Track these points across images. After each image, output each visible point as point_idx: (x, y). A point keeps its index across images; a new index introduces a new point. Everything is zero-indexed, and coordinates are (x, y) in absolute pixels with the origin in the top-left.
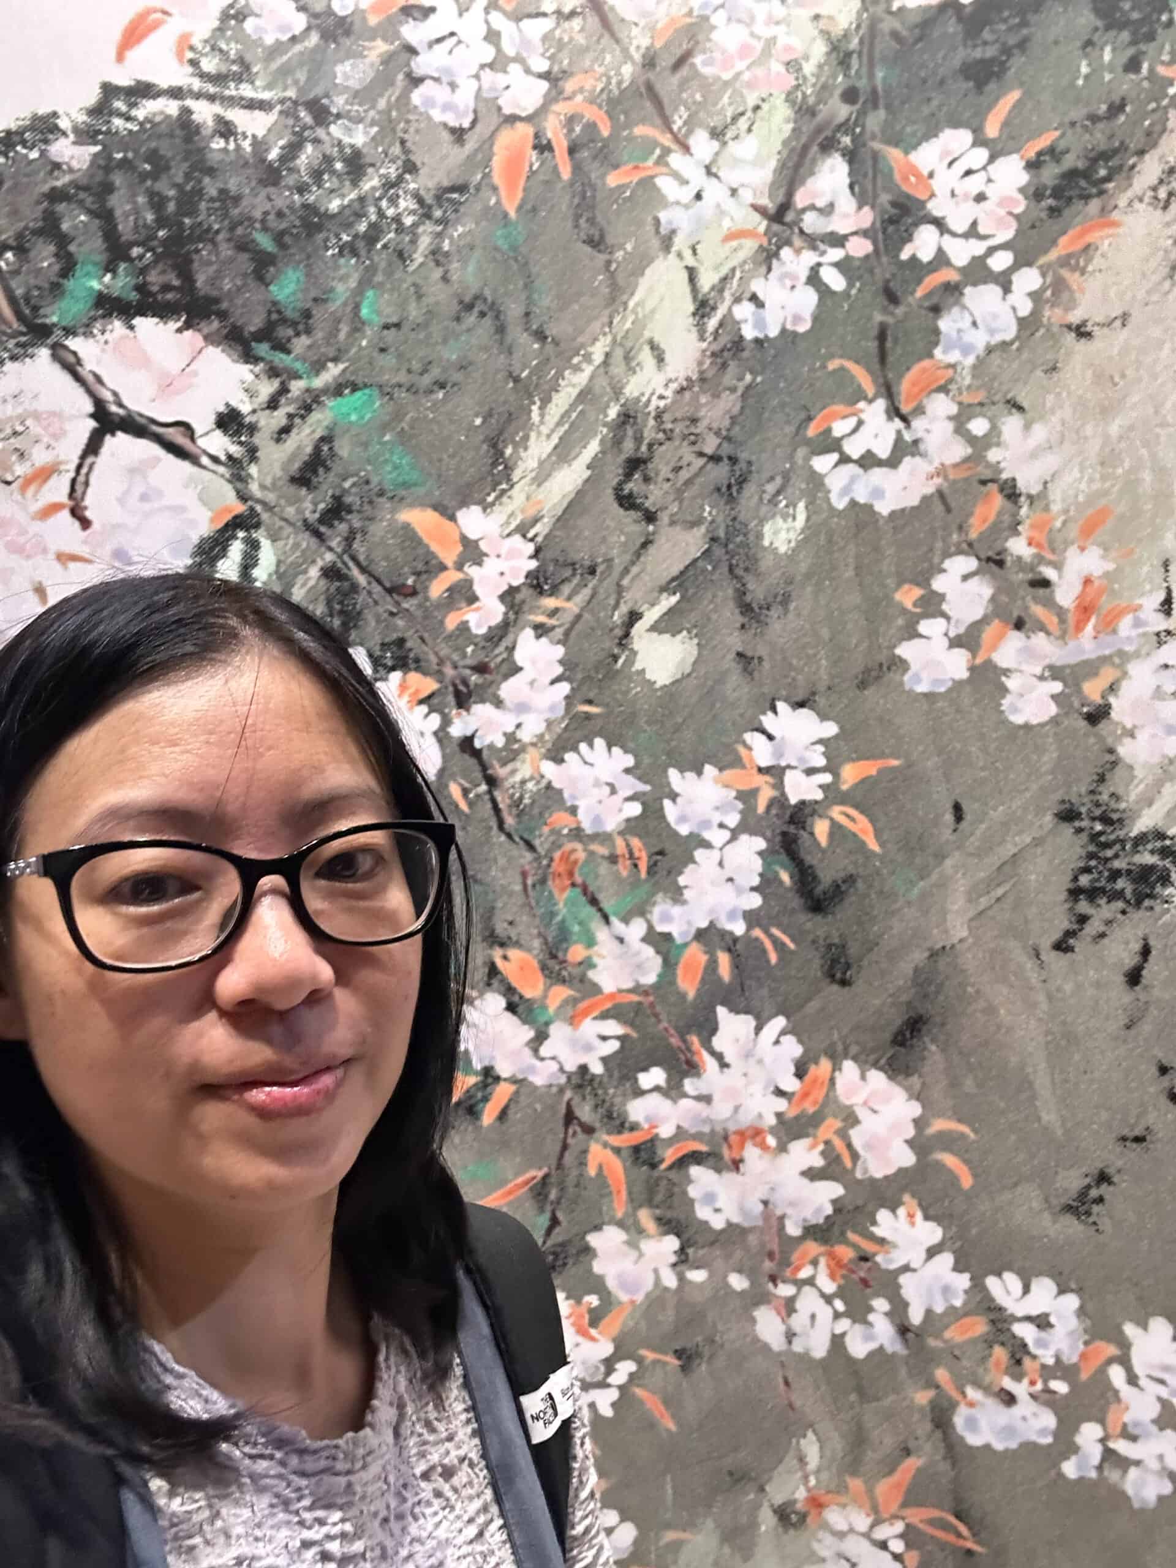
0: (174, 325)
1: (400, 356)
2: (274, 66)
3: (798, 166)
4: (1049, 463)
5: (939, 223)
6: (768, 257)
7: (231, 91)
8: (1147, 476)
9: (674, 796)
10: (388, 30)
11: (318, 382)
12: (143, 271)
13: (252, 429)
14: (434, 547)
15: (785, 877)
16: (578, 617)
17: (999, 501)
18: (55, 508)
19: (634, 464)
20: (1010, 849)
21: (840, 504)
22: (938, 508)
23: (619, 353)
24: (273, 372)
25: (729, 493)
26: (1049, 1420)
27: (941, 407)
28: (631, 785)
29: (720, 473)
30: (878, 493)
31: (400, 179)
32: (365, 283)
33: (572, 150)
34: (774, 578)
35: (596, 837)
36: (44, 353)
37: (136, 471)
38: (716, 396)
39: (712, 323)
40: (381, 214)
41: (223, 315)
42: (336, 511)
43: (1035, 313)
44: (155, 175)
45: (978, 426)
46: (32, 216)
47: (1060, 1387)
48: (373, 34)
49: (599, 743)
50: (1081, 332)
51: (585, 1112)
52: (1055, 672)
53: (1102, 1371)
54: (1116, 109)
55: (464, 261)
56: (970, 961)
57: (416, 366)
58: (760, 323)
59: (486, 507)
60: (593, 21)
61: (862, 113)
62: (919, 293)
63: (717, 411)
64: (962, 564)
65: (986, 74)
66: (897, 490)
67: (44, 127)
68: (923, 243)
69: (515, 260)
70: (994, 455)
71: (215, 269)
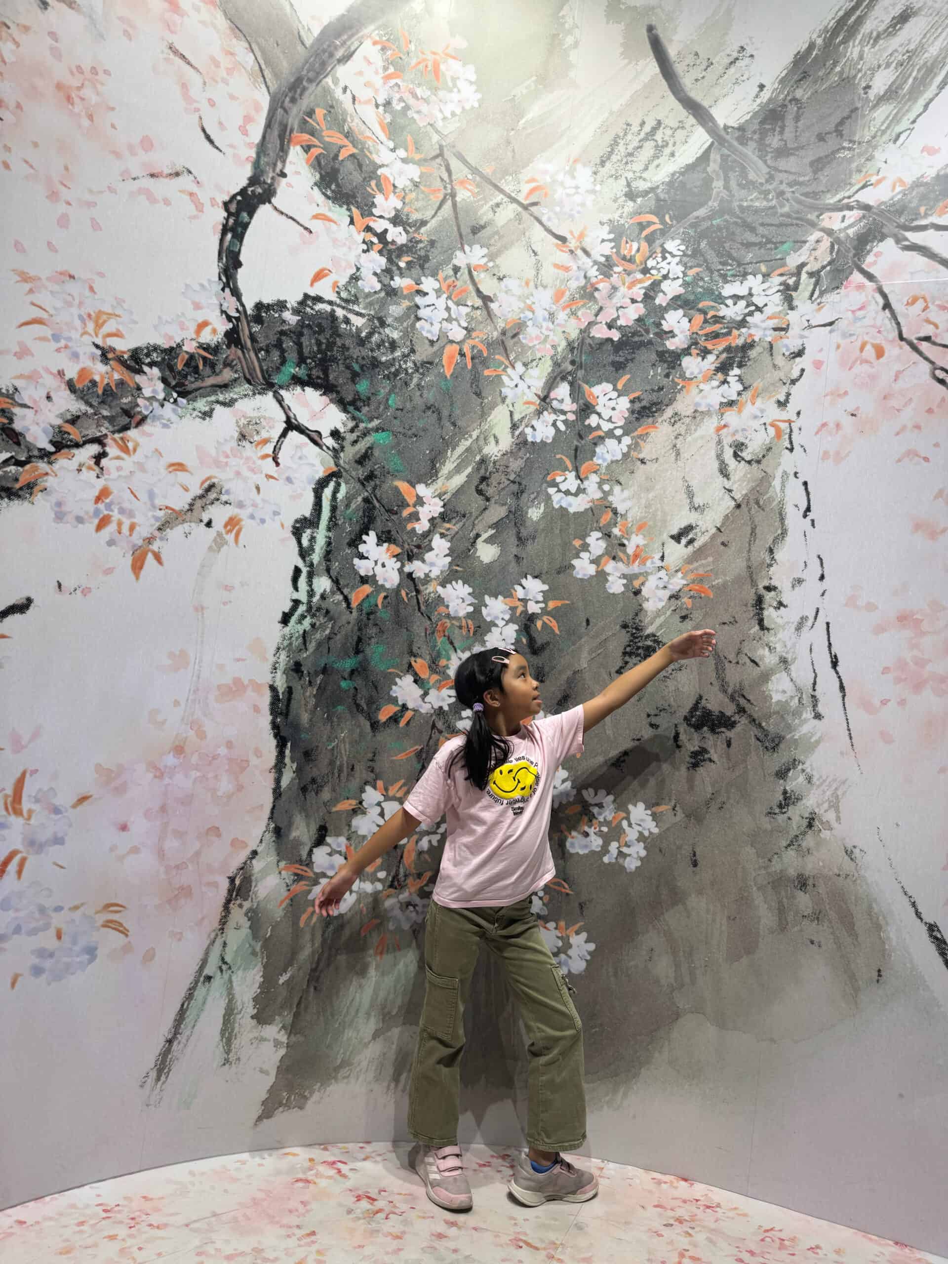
0: (319, 393)
1: (401, 421)
2: (368, 300)
3: (553, 383)
4: (628, 504)
5: (599, 414)
6: (539, 413)
7: (351, 306)
8: (659, 513)
9: (486, 606)
10: (410, 297)
11: (370, 425)
12: (310, 369)
13: (343, 439)
14: (406, 497)
15: (524, 640)
16: (457, 533)
17: (611, 514)
18: (267, 456)
19: (484, 479)
20: (603, 637)
21: (557, 506)
22: (590, 513)
23: (482, 437)
24: (354, 418)
25: (518, 495)
26: (600, 841)
27: (594, 478)
28: (470, 600)
29: (515, 488)
30: (570, 505)
31: (408, 355)
32: (392, 391)
33: (473, 358)
34: (531, 529)
35: (455, 618)
37: (298, 447)
38: (516, 459)
39: (517, 433)
40: (400, 366)
41: (338, 392)
42: (371, 476)
43: (628, 452)
44: (319, 333)
45: (606, 487)
46: (273, 339)
47: (605, 829)
48: (405, 297)
49: (460, 582)
50: (643, 461)
51: (440, 725)
52: (624, 576)
53: (620, 822)
54: (661, 389)
55: (429, 391)
56: (587, 675)
57: (407, 427)
58: (534, 436)
59: (427, 485)
60: (485, 312)
61: (577, 369)
62: (590, 437)
63: (516, 465)
64: (596, 535)
65: (619, 367)
66: (577, 505)
67: (281, 305)
68: (593, 420)
69: (448, 394)
70: (610, 498)
71: (337, 374)
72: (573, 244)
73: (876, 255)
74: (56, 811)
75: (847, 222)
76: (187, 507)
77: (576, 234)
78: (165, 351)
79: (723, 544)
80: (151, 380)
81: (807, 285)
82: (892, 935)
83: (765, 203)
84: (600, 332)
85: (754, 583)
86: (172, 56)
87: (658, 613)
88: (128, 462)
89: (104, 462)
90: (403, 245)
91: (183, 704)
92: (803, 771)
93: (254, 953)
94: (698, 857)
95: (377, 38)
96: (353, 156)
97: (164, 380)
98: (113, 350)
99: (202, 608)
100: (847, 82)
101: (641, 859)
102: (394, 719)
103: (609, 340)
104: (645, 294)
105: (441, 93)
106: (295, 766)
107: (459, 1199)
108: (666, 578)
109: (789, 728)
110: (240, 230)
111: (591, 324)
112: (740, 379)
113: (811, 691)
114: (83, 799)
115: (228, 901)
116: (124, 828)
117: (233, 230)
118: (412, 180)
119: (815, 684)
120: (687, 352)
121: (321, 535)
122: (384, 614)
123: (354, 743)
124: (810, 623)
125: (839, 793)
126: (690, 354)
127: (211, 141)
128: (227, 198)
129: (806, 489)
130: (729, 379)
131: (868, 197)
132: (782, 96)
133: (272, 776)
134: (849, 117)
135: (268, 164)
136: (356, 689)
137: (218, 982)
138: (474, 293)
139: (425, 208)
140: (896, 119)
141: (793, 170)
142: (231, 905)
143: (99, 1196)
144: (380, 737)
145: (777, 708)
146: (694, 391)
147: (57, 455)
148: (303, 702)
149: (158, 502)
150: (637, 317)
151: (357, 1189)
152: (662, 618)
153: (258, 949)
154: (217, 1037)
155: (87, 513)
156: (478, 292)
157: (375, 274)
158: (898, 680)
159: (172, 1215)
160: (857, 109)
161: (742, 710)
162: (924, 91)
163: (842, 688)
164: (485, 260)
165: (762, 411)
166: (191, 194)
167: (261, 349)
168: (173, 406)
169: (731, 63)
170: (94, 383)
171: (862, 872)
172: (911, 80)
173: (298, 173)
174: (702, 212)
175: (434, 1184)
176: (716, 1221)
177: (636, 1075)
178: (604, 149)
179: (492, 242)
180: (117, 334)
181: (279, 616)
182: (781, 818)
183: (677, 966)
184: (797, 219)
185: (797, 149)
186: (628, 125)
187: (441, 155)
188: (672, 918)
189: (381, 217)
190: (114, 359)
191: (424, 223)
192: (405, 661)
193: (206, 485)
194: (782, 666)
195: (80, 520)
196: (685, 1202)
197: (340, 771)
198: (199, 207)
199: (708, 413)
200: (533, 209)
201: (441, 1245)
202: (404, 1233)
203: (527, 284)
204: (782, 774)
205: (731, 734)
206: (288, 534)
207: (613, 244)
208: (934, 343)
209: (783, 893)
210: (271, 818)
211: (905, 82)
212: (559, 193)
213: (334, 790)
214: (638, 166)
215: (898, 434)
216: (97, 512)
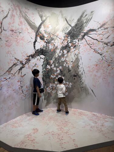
0: (42, 55)
3: (60, 51)
7: (44, 48)
8: (70, 60)
9: (57, 69)
14: (50, 62)
15: (60, 71)
16: (54, 64)
18: (39, 61)
19: (56, 59)
20: (67, 70)
23: (55, 56)
24: (45, 56)
31: (49, 51)
32: (48, 54)
33: (54, 50)
34: (60, 63)
36: (39, 56)
37: (41, 59)
42: (47, 61)
43: (67, 55)
44: (42, 50)
48: (48, 46)
49: (55, 67)
51: (55, 78)
52: (68, 65)
53: (69, 84)
54: (69, 50)
56: (66, 73)
58: (59, 55)
61: (62, 49)
63: (58, 58)
64: (65, 62)
66: (63, 60)
68: (64, 53)
69: (52, 53)
70: (66, 59)
73: (85, 37)
75: (83, 34)
77: (61, 38)
78: (31, 55)
79: (75, 62)
81: (80, 40)
83: (76, 33)
85: (77, 65)
86: (28, 33)
87: (71, 68)
89: (28, 64)
90: (47, 42)
92: (82, 79)
94: (75, 86)
95: (43, 25)
96: (42, 36)
98: (28, 56)
101: (71, 87)
102: (51, 78)
103: (65, 46)
105: (49, 28)
106: (44, 83)
108: (71, 65)
109: (81, 76)
118: (47, 36)
121: (44, 66)
123: (49, 81)
124: (82, 68)
125: (85, 81)
126: (71, 47)
127: (32, 38)
128: (34, 42)
129: (81, 57)
130: (74, 48)
132: (77, 23)
136: (48, 77)
138: (53, 45)
140: (86, 25)
141: (78, 30)
146: (72, 50)
147: (25, 64)
148: (44, 78)
149: (32, 66)
150: (67, 44)
157: (45, 45)
158: (88, 72)
160: (83, 24)
161: (77, 75)
163: (84, 73)
165: (77, 51)
167: (38, 53)
168: (32, 59)
169: (73, 20)
170: (27, 59)
171: (87, 86)
173: (38, 38)
174: (71, 34)
177: (72, 102)
178: (63, 30)
179: (54, 40)
181: (42, 72)
182: (81, 83)
183: (74, 94)
184: (79, 34)
186: (64, 27)
187: (49, 34)
189: (45, 40)
191: (49, 40)
192: (51, 74)
193: (35, 64)
194: (80, 71)
195: (28, 68)
196: (76, 110)
198: (32, 44)
200: (57, 36)
203: (58, 43)
207: (64, 38)
208: (90, 44)
209: (81, 88)
211: (87, 21)
213: (47, 84)
214: (66, 31)
215: (87, 52)
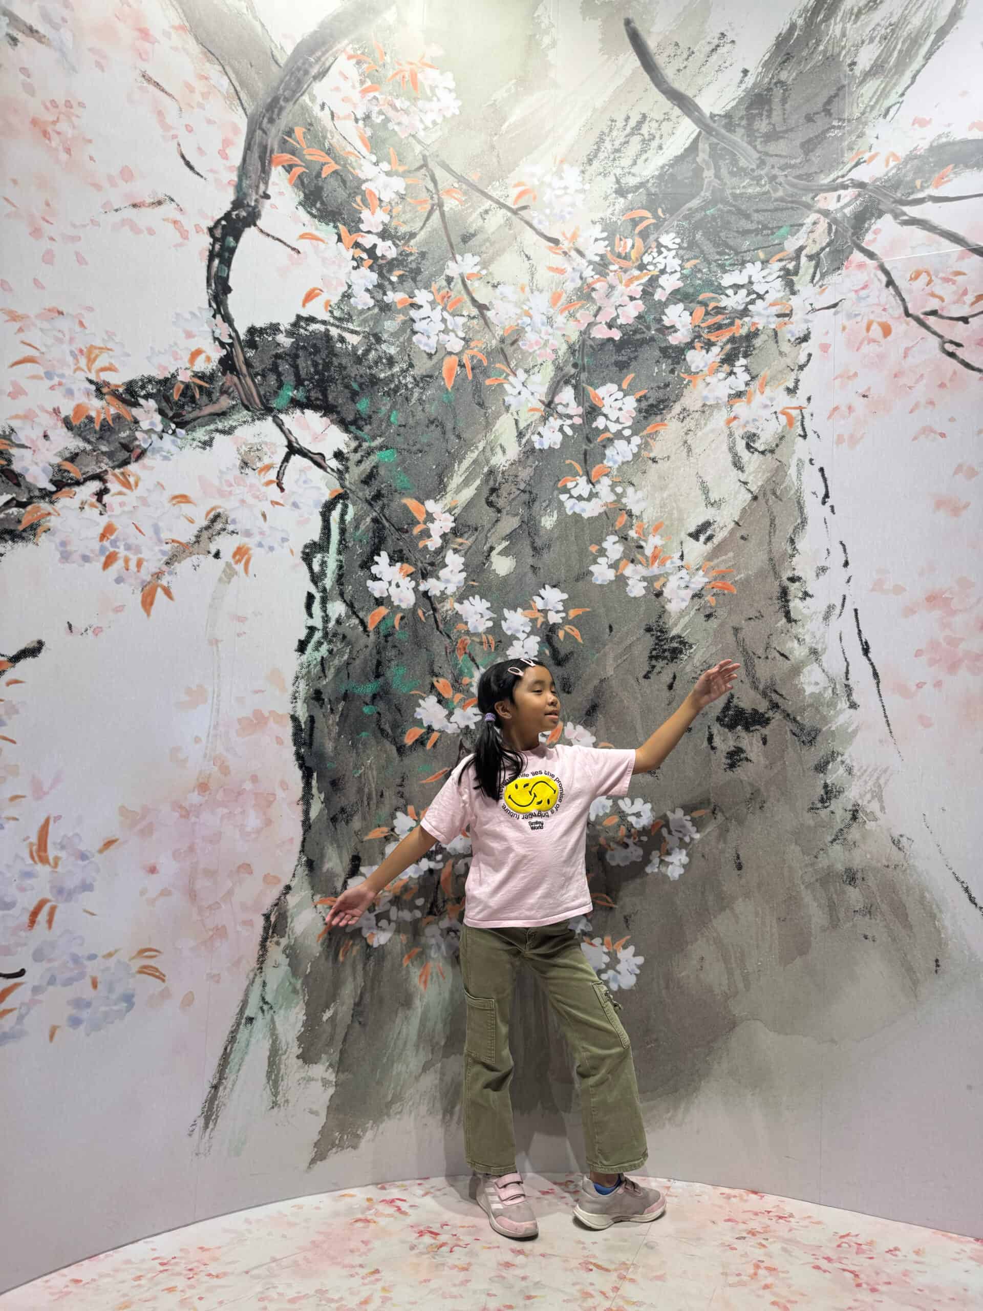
0: (319, 414)
1: (405, 438)
2: (361, 318)
3: (556, 388)
4: (643, 505)
5: (606, 416)
6: (545, 419)
7: (345, 325)
8: (675, 512)
9: (505, 620)
10: (404, 311)
11: (374, 444)
12: (309, 391)
13: (347, 459)
14: (416, 514)
15: (547, 652)
16: (470, 547)
17: (626, 517)
18: (271, 482)
19: (493, 490)
20: (629, 642)
21: (570, 513)
22: (605, 517)
23: (488, 448)
24: (356, 438)
25: (529, 504)
26: (640, 852)
27: (606, 481)
28: (489, 614)
29: (526, 497)
30: (584, 510)
31: (407, 370)
32: (393, 407)
33: (473, 369)
34: (545, 538)
35: (475, 634)
36: (270, 419)
37: (302, 471)
38: (525, 468)
39: (524, 441)
40: (400, 382)
41: (338, 413)
42: (378, 496)
43: (639, 452)
44: (315, 354)
45: (619, 490)
46: (268, 363)
47: (645, 839)
48: (399, 312)
49: (477, 597)
50: (654, 460)
51: (468, 744)
52: (644, 579)
53: (660, 831)
54: (667, 385)
55: (431, 404)
56: (614, 683)
57: (411, 442)
58: (541, 443)
59: (436, 501)
60: (482, 321)
61: (579, 373)
63: (525, 474)
64: (613, 538)
65: (622, 366)
66: (590, 510)
67: (274, 328)
68: (600, 423)
69: (450, 407)
70: (624, 500)
71: (336, 395)
72: (566, 245)
73: (875, 232)
74: (83, 856)
75: (844, 201)
76: (193, 539)
77: (569, 235)
78: (159, 382)
79: (743, 538)
80: (148, 412)
81: (808, 268)
82: (947, 923)
83: (758, 189)
84: (600, 333)
85: (777, 575)
86: (145, 84)
87: (682, 613)
88: (131, 497)
89: (106, 498)
90: (393, 259)
91: (204, 739)
92: (843, 762)
93: (295, 991)
94: (742, 860)
95: (352, 52)
96: (336, 172)
97: (161, 412)
98: (107, 384)
99: (217, 641)
100: (831, 60)
101: (684, 866)
102: (421, 742)
103: (611, 340)
104: (643, 291)
105: (420, 103)
106: (322, 796)
107: (524, 1227)
108: (687, 578)
109: (825, 720)
110: (227, 254)
111: (590, 325)
112: (747, 369)
113: (844, 680)
114: (109, 844)
115: (265, 940)
116: (153, 870)
117: (220, 255)
118: (397, 193)
119: (847, 673)
120: (690, 345)
121: (332, 559)
122: (402, 635)
123: (383, 769)
124: (837, 611)
125: (882, 781)
126: (694, 348)
127: (191, 168)
128: (211, 224)
129: (823, 475)
130: (735, 370)
131: (863, 174)
132: (767, 80)
133: (300, 809)
134: (836, 95)
135: (250, 186)
136: (379, 713)
137: (260, 1023)
138: (469, 303)
139: (412, 220)
140: (884, 94)
141: (784, 154)
142: (268, 943)
143: (154, 1250)
144: (407, 761)
145: (811, 701)
146: (700, 384)
147: (59, 494)
148: (326, 730)
149: (165, 536)
150: (636, 314)
151: (418, 1225)
152: (687, 619)
153: (299, 986)
154: (264, 1080)
155: (92, 551)
156: (474, 301)
157: (367, 290)
158: (932, 662)
159: (230, 1263)
160: (843, 86)
161: (775, 706)
162: (911, 63)
163: (876, 675)
164: (478, 268)
165: (772, 399)
166: (175, 222)
167: (257, 374)
168: (172, 437)
169: (713, 50)
170: (90, 419)
171: (911, 862)
172: (895, 54)
173: (281, 194)
174: (695, 203)
175: (496, 1215)
176: (790, 1230)
177: (696, 1089)
178: (589, 147)
179: (484, 249)
180: (110, 369)
181: (295, 645)
182: (824, 813)
183: (730, 972)
184: (792, 202)
185: (786, 131)
186: (612, 121)
187: (425, 165)
188: (721, 924)
189: (369, 232)
190: (108, 393)
191: (413, 235)
192: (427, 682)
193: (211, 516)
194: (813, 657)
195: (86, 559)
196: (756, 1214)
197: (369, 798)
198: (184, 235)
199: (717, 406)
200: (522, 213)
201: (509, 1274)
202: (470, 1264)
203: (523, 289)
204: (821, 768)
205: (766, 731)
206: (298, 558)
207: (607, 242)
208: (942, 317)
209: (832, 889)
210: (302, 851)
211: (891, 55)
212: (548, 196)
213: (364, 818)
214: (626, 162)
215: (911, 412)
216: (102, 550)
